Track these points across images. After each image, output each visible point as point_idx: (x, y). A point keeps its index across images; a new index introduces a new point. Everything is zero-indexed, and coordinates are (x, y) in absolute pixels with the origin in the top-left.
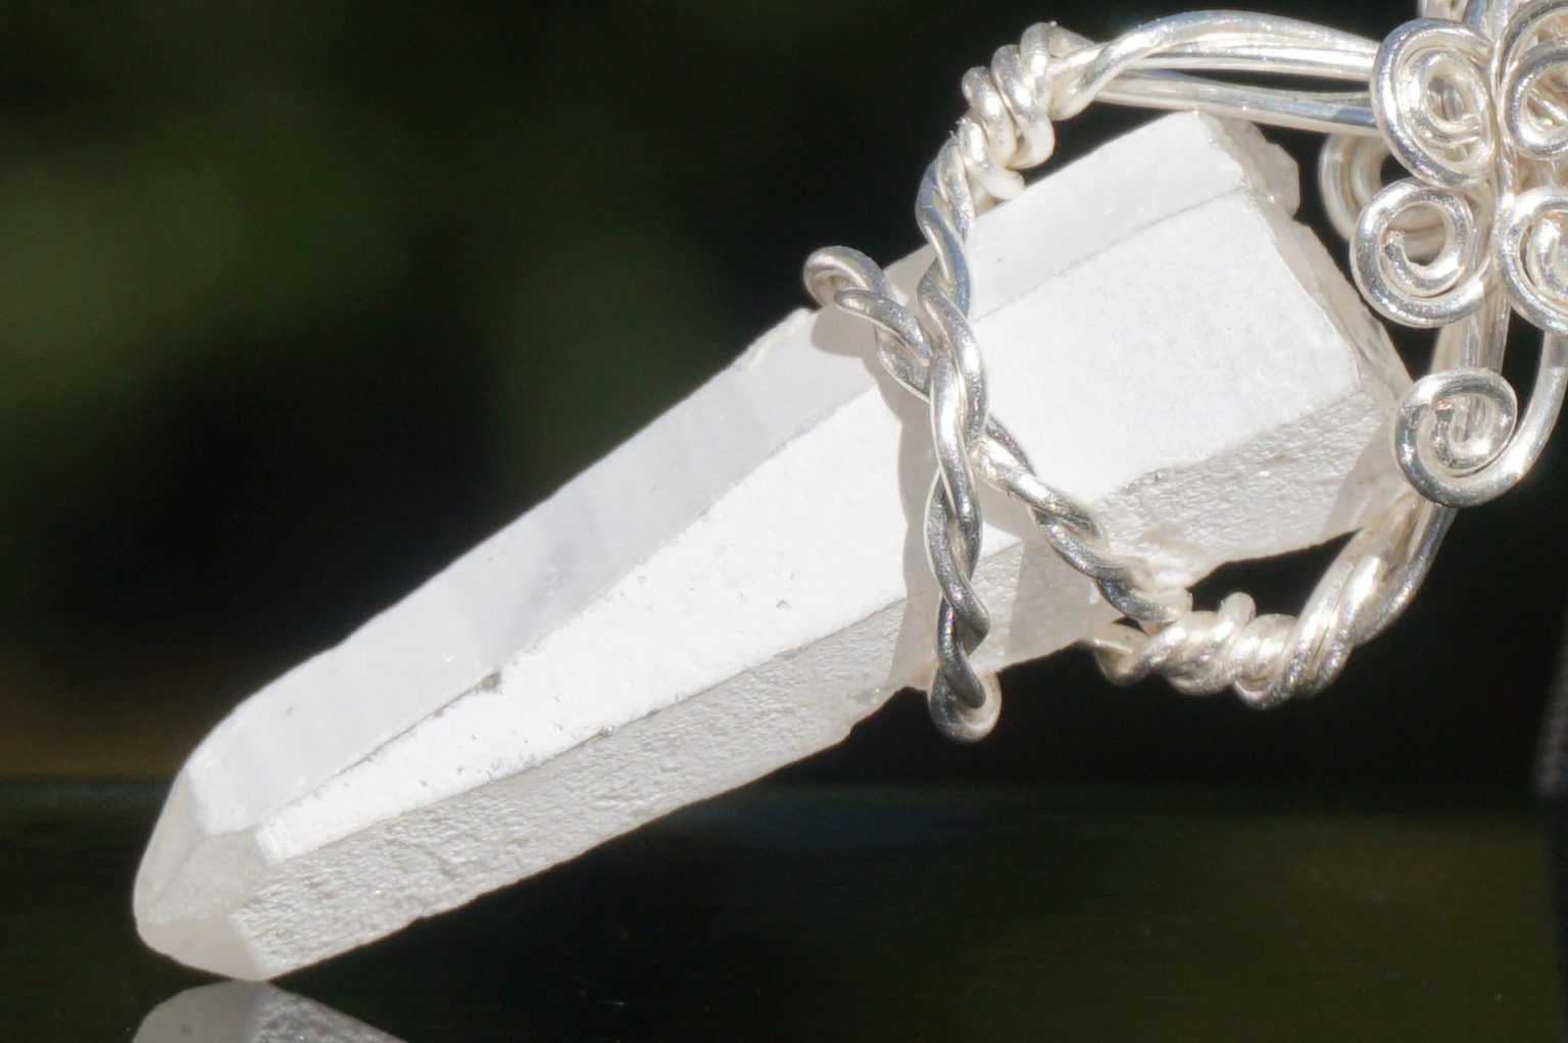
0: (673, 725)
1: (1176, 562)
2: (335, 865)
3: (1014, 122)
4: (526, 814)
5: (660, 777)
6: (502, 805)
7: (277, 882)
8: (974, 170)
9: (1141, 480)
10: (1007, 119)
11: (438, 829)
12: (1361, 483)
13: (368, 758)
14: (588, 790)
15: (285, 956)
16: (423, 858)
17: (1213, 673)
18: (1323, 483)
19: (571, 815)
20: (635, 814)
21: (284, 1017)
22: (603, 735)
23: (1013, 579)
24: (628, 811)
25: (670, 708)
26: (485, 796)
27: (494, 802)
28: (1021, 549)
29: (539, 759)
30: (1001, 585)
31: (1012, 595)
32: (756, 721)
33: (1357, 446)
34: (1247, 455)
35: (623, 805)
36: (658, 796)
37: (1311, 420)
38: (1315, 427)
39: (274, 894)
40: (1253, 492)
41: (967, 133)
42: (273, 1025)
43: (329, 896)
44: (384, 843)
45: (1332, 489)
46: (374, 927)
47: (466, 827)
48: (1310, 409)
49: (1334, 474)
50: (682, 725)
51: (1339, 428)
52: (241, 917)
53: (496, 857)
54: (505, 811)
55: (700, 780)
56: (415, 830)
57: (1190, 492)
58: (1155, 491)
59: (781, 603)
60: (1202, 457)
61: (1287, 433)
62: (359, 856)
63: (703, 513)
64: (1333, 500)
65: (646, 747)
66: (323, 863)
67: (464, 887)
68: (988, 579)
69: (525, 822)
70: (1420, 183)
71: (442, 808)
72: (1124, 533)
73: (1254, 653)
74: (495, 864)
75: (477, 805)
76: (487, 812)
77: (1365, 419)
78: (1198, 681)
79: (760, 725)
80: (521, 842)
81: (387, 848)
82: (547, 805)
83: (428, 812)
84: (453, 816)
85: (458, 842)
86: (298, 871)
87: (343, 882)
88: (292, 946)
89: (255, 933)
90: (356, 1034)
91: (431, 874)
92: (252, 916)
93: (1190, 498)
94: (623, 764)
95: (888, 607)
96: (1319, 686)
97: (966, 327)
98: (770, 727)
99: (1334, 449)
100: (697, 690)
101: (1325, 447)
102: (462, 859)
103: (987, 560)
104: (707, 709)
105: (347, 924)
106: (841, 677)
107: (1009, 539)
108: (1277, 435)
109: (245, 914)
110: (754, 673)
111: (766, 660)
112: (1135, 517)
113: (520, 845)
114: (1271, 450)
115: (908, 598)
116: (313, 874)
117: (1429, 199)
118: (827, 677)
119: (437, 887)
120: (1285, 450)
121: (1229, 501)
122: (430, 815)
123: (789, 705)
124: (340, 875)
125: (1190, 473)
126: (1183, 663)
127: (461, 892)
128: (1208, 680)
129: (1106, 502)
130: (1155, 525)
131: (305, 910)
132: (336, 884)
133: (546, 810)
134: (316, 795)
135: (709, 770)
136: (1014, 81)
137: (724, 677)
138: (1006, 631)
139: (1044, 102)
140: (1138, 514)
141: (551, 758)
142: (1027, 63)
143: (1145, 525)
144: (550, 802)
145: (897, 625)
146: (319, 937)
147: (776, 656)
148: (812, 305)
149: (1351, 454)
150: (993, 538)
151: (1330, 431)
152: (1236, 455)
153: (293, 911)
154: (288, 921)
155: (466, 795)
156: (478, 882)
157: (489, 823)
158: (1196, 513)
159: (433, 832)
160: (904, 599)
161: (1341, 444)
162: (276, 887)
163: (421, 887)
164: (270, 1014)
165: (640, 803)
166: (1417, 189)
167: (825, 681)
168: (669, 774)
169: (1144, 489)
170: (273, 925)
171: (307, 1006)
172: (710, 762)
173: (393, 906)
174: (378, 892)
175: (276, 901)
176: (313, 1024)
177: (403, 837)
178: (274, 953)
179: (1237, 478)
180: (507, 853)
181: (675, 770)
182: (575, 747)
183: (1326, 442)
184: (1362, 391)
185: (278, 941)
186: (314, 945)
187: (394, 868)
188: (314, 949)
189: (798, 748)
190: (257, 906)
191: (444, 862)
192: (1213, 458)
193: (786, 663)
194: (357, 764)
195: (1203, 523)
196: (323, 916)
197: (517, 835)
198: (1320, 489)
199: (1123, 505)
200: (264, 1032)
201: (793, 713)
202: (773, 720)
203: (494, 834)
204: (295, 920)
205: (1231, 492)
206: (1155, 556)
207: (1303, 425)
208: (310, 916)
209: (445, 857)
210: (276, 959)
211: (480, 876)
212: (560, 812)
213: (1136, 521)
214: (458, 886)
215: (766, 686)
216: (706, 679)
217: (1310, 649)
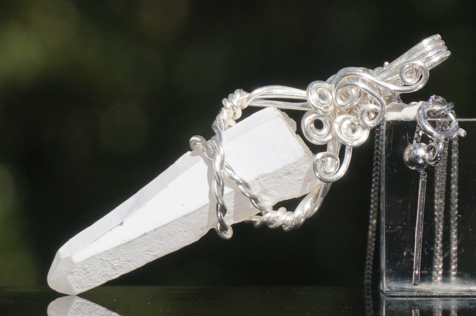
0: (160, 232)
1: (269, 199)
2: (89, 264)
3: (233, 109)
4: (130, 253)
5: (159, 246)
6: (124, 251)
7: (76, 268)
8: (225, 119)
9: (259, 177)
10: (231, 107)
11: (111, 256)
12: (308, 181)
13: (95, 240)
14: (143, 248)
15: (79, 289)
16: (108, 264)
17: (277, 223)
18: (299, 180)
19: (140, 255)
20: (154, 256)
21: (80, 302)
22: (145, 234)
23: (233, 200)
24: (152, 255)
25: (160, 228)
26: (120, 248)
27: (122, 250)
28: (234, 192)
29: (132, 239)
30: (230, 202)
31: (233, 204)
32: (179, 233)
33: (305, 171)
34: (281, 171)
35: (151, 253)
36: (159, 251)
37: (295, 163)
38: (296, 165)
39: (76, 271)
40: (284, 181)
41: (223, 111)
42: (77, 304)
43: (88, 273)
44: (99, 259)
45: (302, 182)
46: (99, 282)
47: (117, 256)
48: (295, 161)
49: (301, 178)
50: (162, 233)
51: (301, 166)
52: (69, 277)
53: (124, 265)
54: (125, 252)
55: (168, 248)
56: (106, 256)
57: (270, 180)
58: (262, 179)
59: (183, 205)
60: (271, 171)
61: (290, 166)
62: (94, 262)
63: (166, 187)
64: (302, 185)
65: (155, 238)
66: (86, 264)
67: (117, 272)
68: (227, 200)
69: (129, 256)
70: (318, 114)
71: (111, 251)
72: (256, 190)
73: (286, 219)
74: (124, 267)
75: (119, 250)
76: (121, 252)
77: (307, 164)
78: (274, 225)
79: (180, 234)
80: (129, 261)
81: (100, 261)
82: (134, 252)
83: (108, 252)
84: (113, 253)
85: (115, 260)
86: (81, 266)
87: (91, 269)
88: (81, 286)
89: (73, 282)
90: (95, 306)
91: (110, 268)
92: (72, 277)
93: (270, 182)
94: (150, 242)
95: (206, 205)
96: (300, 225)
97: (221, 144)
98: (182, 235)
99: (301, 171)
100: (165, 224)
101: (299, 171)
102: (117, 265)
103: (227, 195)
104: (168, 229)
105: (92, 281)
106: (197, 223)
107: (231, 190)
108: (287, 166)
109: (70, 276)
110: (177, 220)
111: (180, 217)
112: (258, 186)
113: (129, 262)
114: (287, 170)
115: (210, 203)
116: (84, 266)
117: (319, 117)
118: (194, 222)
119: (112, 272)
120: (290, 171)
121: (278, 183)
122: (109, 253)
123: (185, 229)
124: (90, 267)
125: (269, 175)
126: (270, 221)
127: (117, 274)
128: (276, 225)
129: (251, 182)
130: (263, 189)
131: (83, 276)
132: (89, 269)
133: (134, 253)
134: (84, 248)
135: (169, 245)
136: (233, 100)
137: (171, 221)
138: (233, 214)
139: (239, 104)
140: (259, 185)
141: (134, 239)
142: (236, 96)
143: (261, 188)
144: (134, 251)
145: (208, 210)
146: (86, 284)
147: (182, 216)
148: (191, 150)
149: (305, 173)
150: (227, 190)
151: (299, 166)
152: (279, 171)
153: (81, 276)
154: (80, 279)
155: (116, 248)
156: (121, 271)
157: (122, 256)
158: (272, 186)
159: (110, 257)
160: (209, 204)
161: (302, 170)
162: (76, 270)
163: (108, 272)
164: (76, 302)
165: (155, 253)
166: (317, 115)
167: (193, 224)
168: (160, 246)
169: (259, 179)
170: (76, 280)
171: (85, 300)
172: (169, 243)
173: (102, 276)
174: (98, 272)
175: (76, 273)
176: (86, 304)
177: (103, 258)
178: (77, 287)
179: (280, 177)
180: (126, 264)
181: (162, 245)
182: (139, 237)
183: (299, 169)
184: (305, 156)
185: (78, 284)
186: (86, 286)
187: (102, 266)
188: (86, 287)
189: (188, 241)
190: (72, 274)
191: (113, 265)
192: (274, 172)
193: (184, 218)
194: (93, 242)
195: (273, 189)
196: (87, 278)
197: (128, 259)
198: (299, 182)
199: (255, 183)
200: (75, 305)
201: (187, 232)
202: (182, 233)
203: (123, 259)
204: (81, 279)
205: (278, 181)
206: (264, 197)
207: (293, 165)
208: (85, 278)
209: (113, 264)
210: (78, 289)
211: (121, 270)
212: (137, 254)
213: (259, 187)
214: (116, 272)
215: (180, 224)
216: (167, 222)
217: (298, 216)
